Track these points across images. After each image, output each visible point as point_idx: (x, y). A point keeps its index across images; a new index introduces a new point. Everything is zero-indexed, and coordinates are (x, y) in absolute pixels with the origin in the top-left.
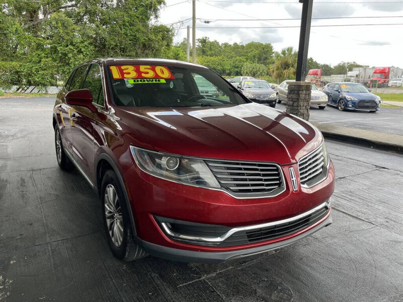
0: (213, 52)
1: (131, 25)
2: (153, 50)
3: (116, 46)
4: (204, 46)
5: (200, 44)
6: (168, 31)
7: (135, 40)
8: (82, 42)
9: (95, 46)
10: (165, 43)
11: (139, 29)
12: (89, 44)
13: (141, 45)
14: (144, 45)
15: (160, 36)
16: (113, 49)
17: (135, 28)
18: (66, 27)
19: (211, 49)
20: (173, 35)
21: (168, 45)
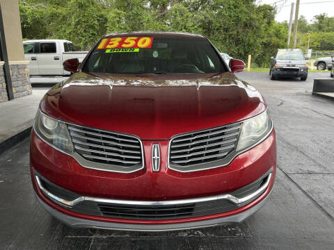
0: (330, 28)
1: (235, 7)
2: (253, 28)
3: (220, 27)
4: (321, 22)
5: (317, 20)
6: (271, 9)
7: (238, 20)
8: (193, 26)
9: (204, 28)
10: (266, 20)
11: (242, 10)
12: (199, 26)
13: (243, 25)
14: (246, 25)
15: (261, 15)
16: (218, 29)
17: (238, 10)
18: (182, 15)
19: (328, 25)
20: (275, 13)
21: (269, 23)
